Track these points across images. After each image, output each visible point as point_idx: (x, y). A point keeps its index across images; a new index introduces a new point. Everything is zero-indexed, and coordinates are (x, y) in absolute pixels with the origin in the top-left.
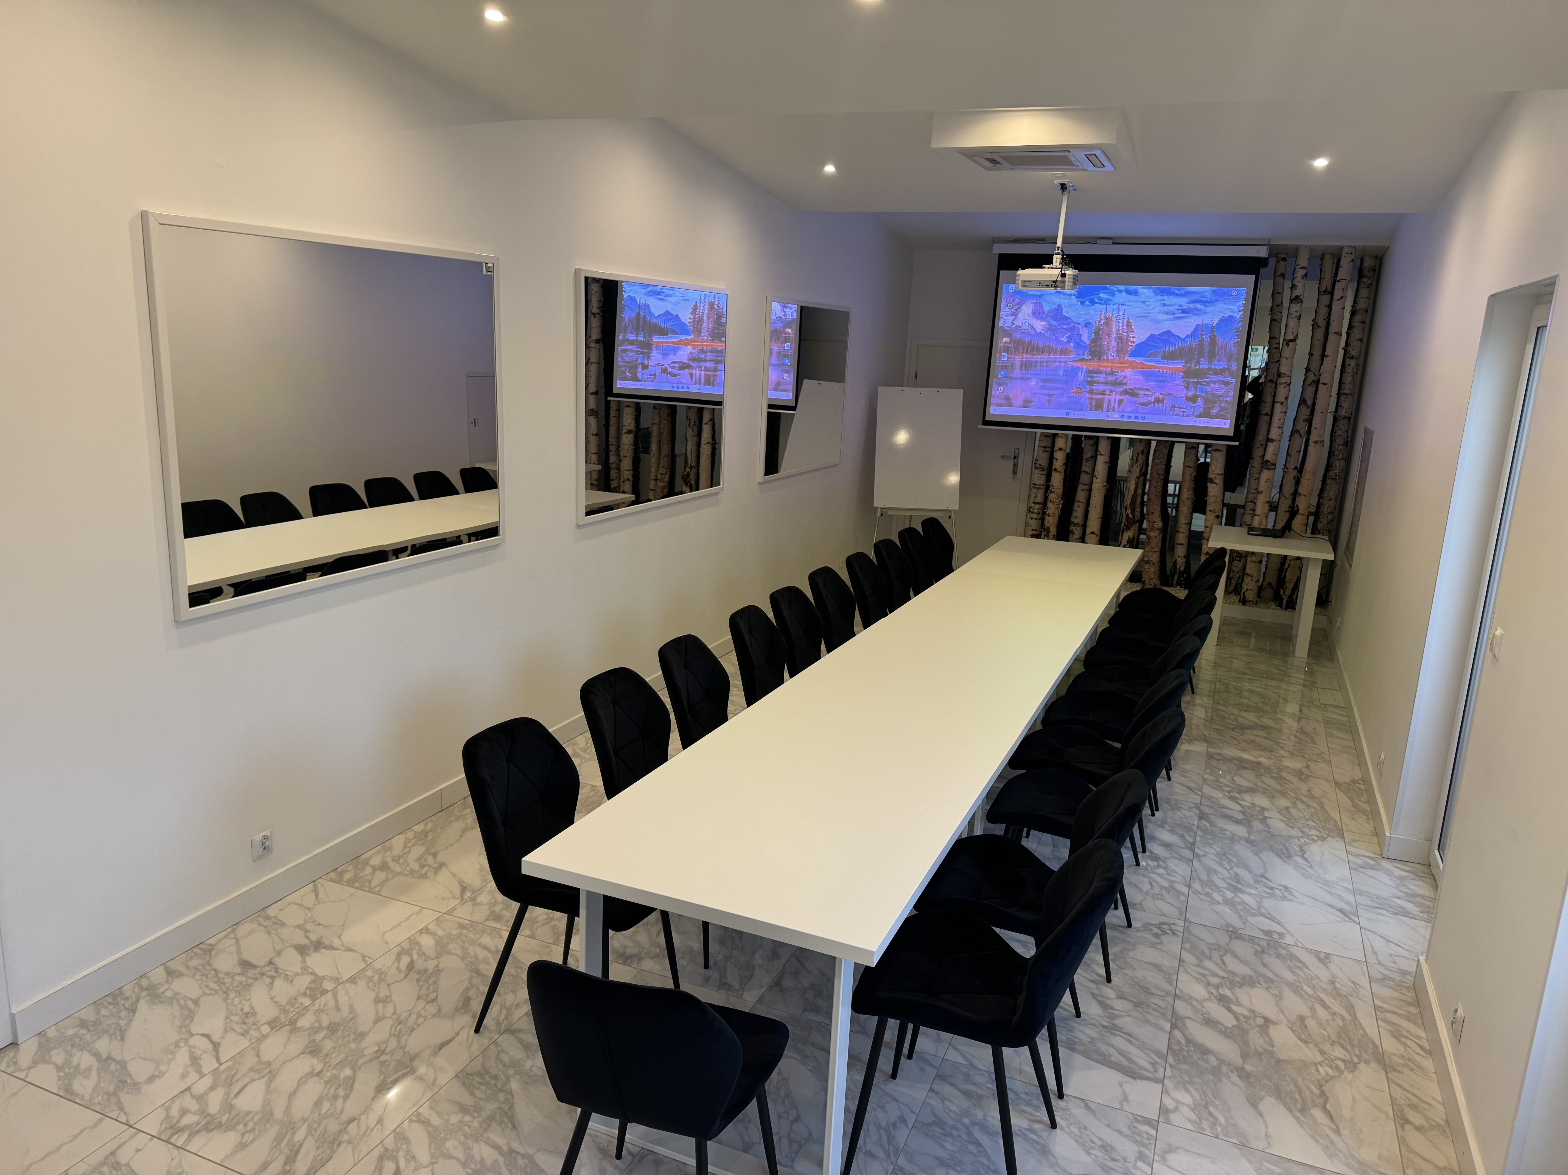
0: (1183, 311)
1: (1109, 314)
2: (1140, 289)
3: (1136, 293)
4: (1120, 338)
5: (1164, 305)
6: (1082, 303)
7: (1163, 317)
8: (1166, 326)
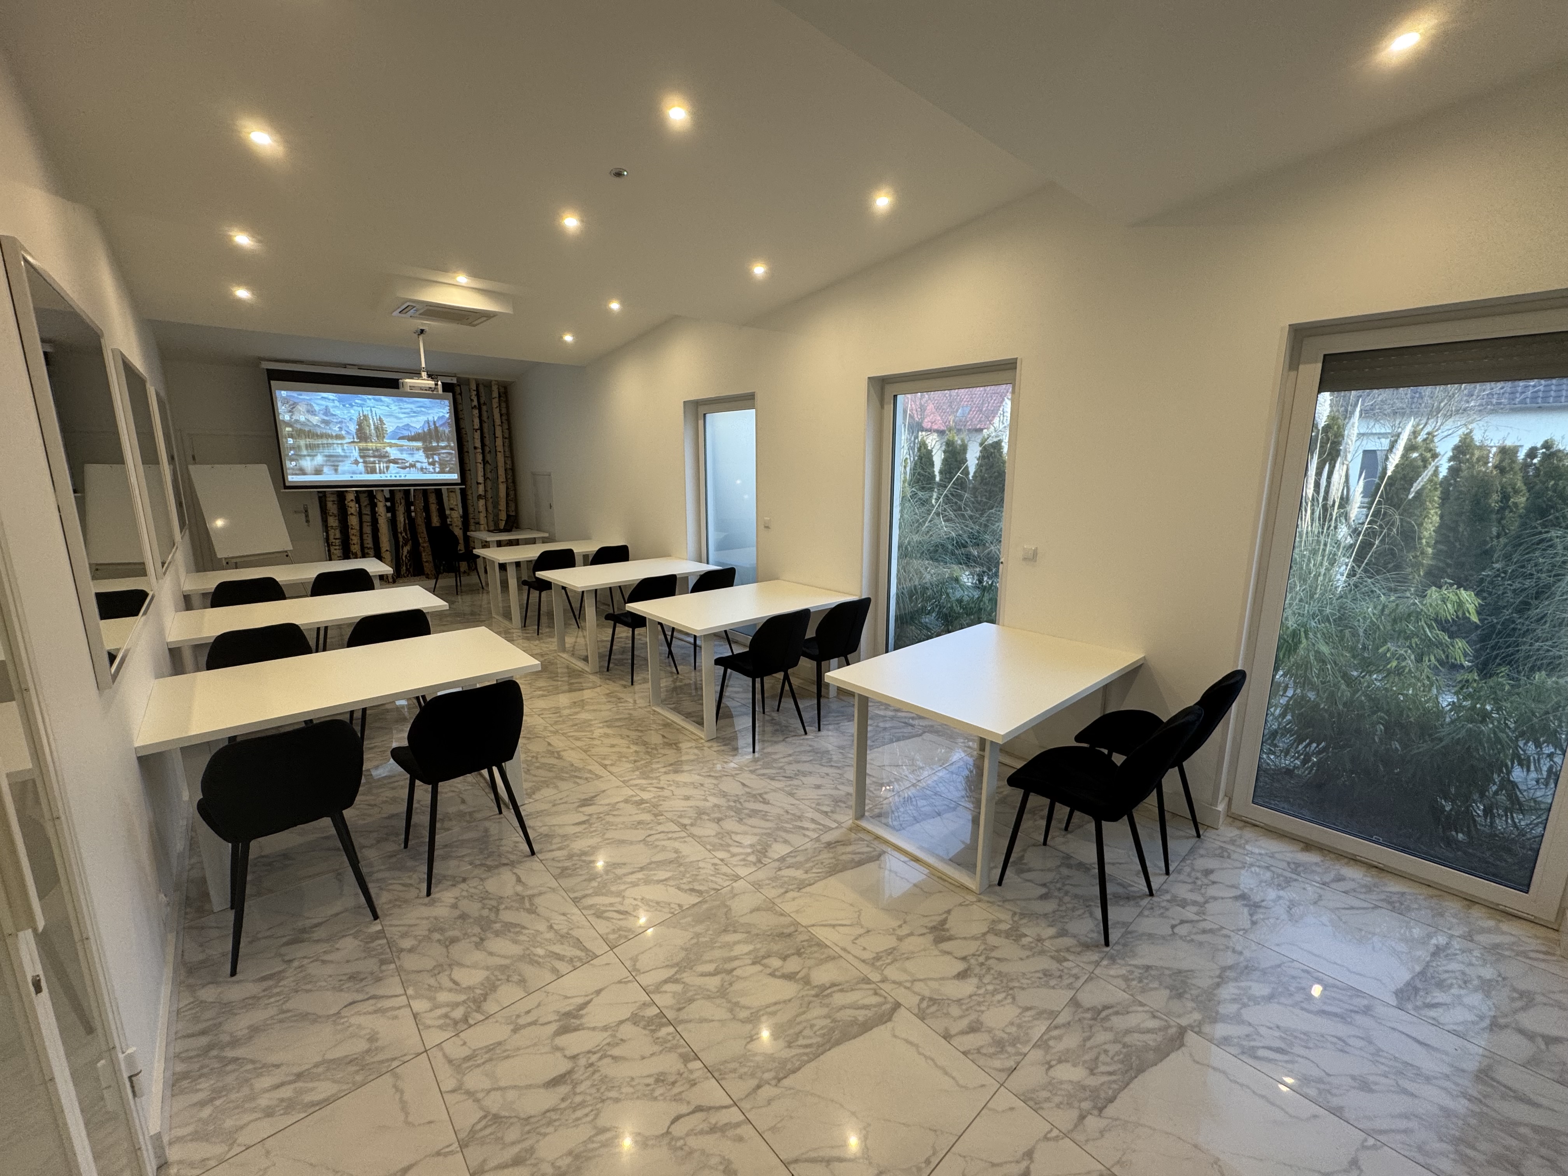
0: (414, 412)
1: (365, 413)
2: (383, 398)
3: (381, 401)
4: (377, 428)
5: (401, 408)
6: (344, 406)
7: (402, 416)
8: (406, 421)
